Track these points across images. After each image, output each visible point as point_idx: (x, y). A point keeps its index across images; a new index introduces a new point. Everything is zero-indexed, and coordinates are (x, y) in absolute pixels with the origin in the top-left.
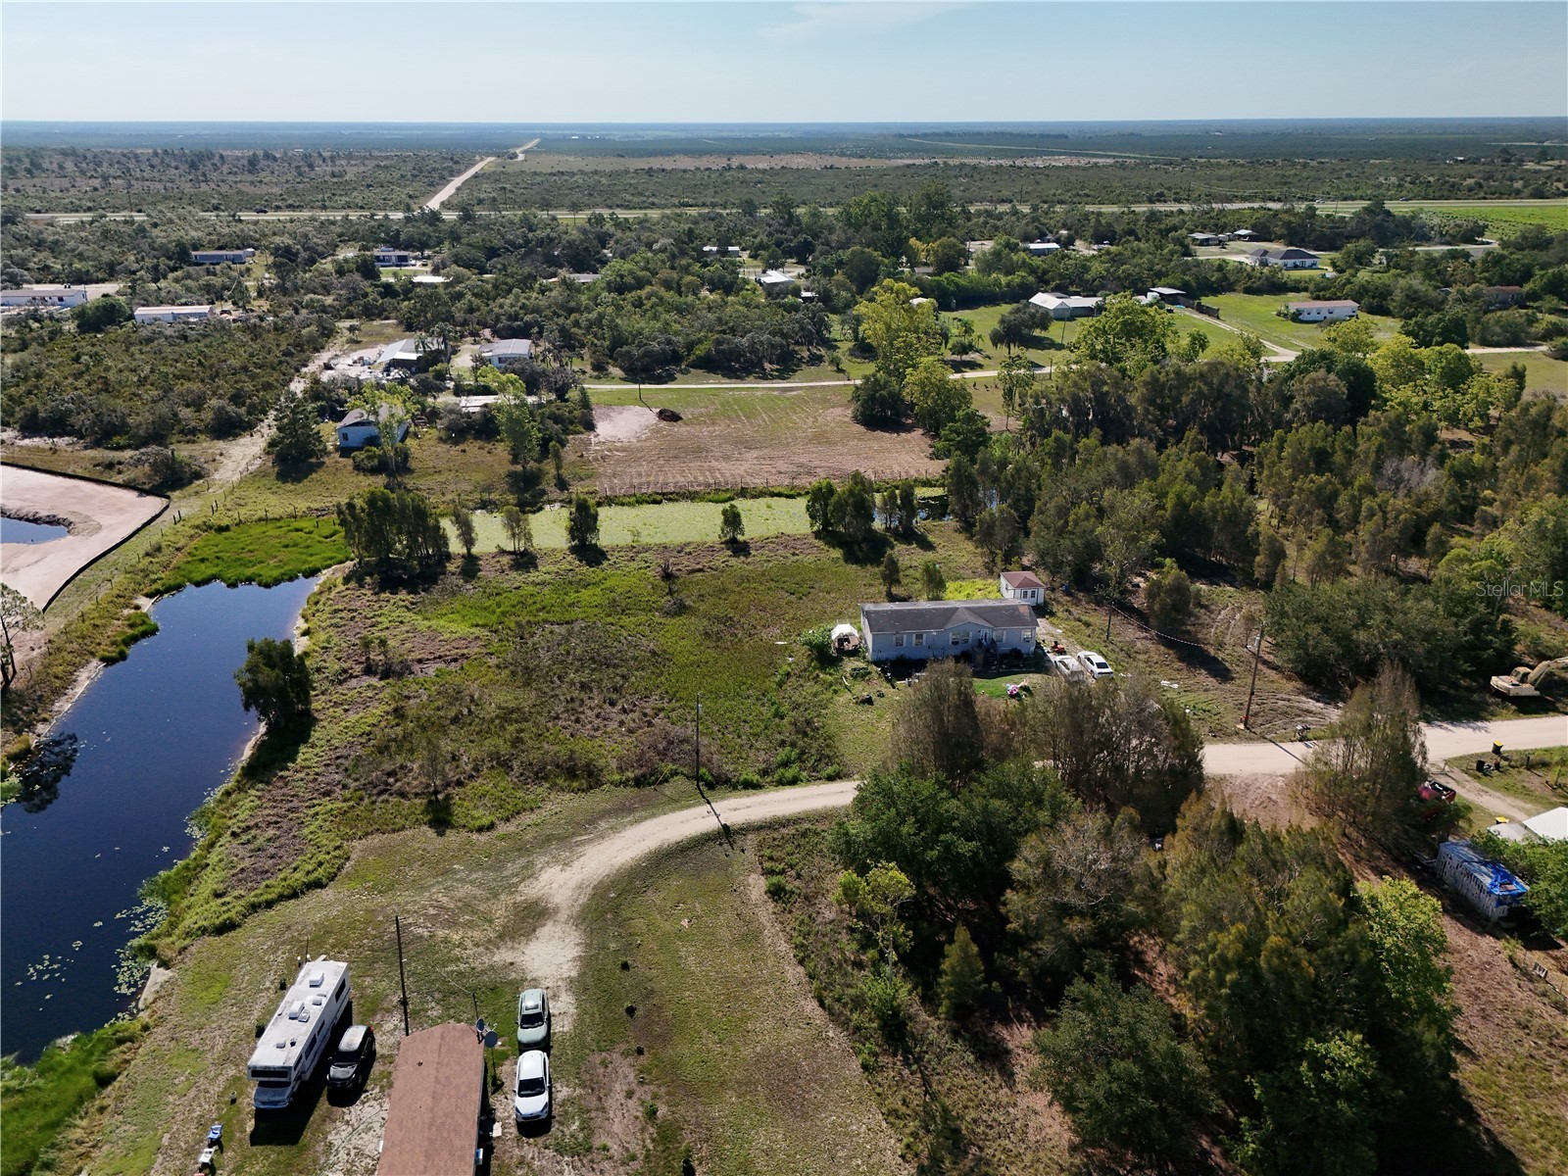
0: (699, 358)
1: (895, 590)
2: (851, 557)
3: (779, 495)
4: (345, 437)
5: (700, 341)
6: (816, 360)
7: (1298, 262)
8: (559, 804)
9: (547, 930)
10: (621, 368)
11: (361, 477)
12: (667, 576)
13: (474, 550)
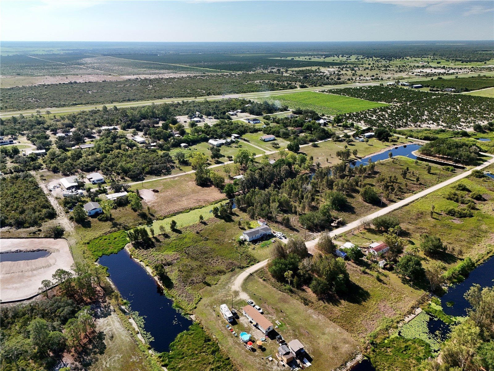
0: (147, 172)
1: (240, 226)
2: (226, 221)
3: (198, 208)
4: (90, 213)
6: (173, 167)
7: (256, 122)
8: (223, 278)
9: (240, 294)
10: (128, 177)
11: (104, 223)
12: (197, 233)
13: (154, 236)
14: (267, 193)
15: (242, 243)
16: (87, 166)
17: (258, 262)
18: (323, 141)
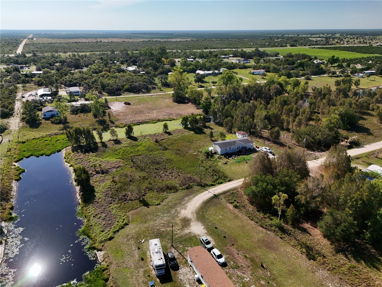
0: (126, 89)
1: (213, 139)
2: (196, 133)
3: (167, 120)
4: (45, 115)
5: (125, 85)
6: (154, 88)
7: (246, 62)
8: (172, 197)
9: (192, 224)
10: (106, 93)
11: (55, 125)
12: (157, 141)
13: (103, 141)
14: (251, 105)
15: (210, 155)
16: (71, 81)
17: (229, 181)
18: (317, 76)
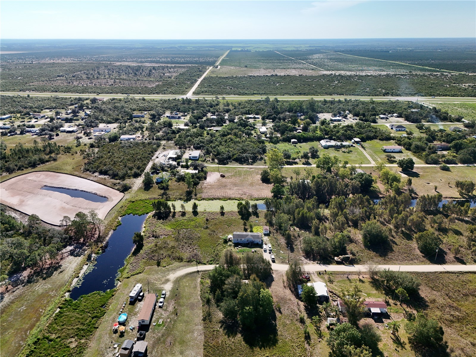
0: (236, 158)
1: (246, 227)
2: (242, 218)
4: (157, 180)
5: (236, 154)
6: (261, 159)
8: (176, 264)
9: (169, 283)
10: (218, 160)
11: (159, 190)
12: (207, 220)
13: (175, 211)
15: (226, 241)
